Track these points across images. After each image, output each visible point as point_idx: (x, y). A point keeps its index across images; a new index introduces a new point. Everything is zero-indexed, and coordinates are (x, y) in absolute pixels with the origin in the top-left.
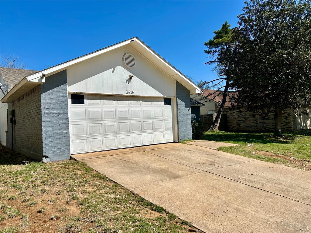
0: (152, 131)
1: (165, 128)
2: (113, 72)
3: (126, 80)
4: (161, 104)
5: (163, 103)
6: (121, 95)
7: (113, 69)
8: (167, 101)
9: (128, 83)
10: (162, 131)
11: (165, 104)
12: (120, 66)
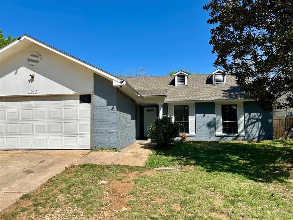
0: (60, 133)
1: (80, 131)
2: (16, 73)
3: (29, 80)
4: (76, 103)
5: (79, 101)
6: (22, 96)
7: (15, 71)
8: (85, 99)
9: (30, 83)
10: (75, 135)
11: (80, 103)
12: (24, 67)
